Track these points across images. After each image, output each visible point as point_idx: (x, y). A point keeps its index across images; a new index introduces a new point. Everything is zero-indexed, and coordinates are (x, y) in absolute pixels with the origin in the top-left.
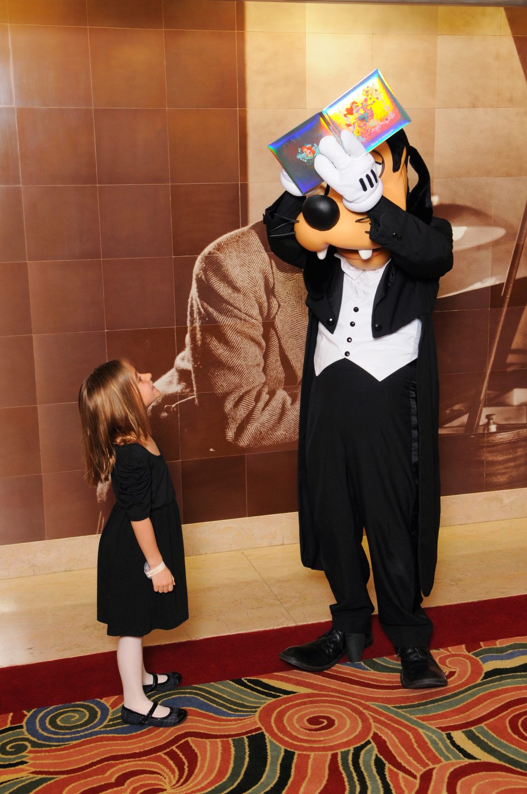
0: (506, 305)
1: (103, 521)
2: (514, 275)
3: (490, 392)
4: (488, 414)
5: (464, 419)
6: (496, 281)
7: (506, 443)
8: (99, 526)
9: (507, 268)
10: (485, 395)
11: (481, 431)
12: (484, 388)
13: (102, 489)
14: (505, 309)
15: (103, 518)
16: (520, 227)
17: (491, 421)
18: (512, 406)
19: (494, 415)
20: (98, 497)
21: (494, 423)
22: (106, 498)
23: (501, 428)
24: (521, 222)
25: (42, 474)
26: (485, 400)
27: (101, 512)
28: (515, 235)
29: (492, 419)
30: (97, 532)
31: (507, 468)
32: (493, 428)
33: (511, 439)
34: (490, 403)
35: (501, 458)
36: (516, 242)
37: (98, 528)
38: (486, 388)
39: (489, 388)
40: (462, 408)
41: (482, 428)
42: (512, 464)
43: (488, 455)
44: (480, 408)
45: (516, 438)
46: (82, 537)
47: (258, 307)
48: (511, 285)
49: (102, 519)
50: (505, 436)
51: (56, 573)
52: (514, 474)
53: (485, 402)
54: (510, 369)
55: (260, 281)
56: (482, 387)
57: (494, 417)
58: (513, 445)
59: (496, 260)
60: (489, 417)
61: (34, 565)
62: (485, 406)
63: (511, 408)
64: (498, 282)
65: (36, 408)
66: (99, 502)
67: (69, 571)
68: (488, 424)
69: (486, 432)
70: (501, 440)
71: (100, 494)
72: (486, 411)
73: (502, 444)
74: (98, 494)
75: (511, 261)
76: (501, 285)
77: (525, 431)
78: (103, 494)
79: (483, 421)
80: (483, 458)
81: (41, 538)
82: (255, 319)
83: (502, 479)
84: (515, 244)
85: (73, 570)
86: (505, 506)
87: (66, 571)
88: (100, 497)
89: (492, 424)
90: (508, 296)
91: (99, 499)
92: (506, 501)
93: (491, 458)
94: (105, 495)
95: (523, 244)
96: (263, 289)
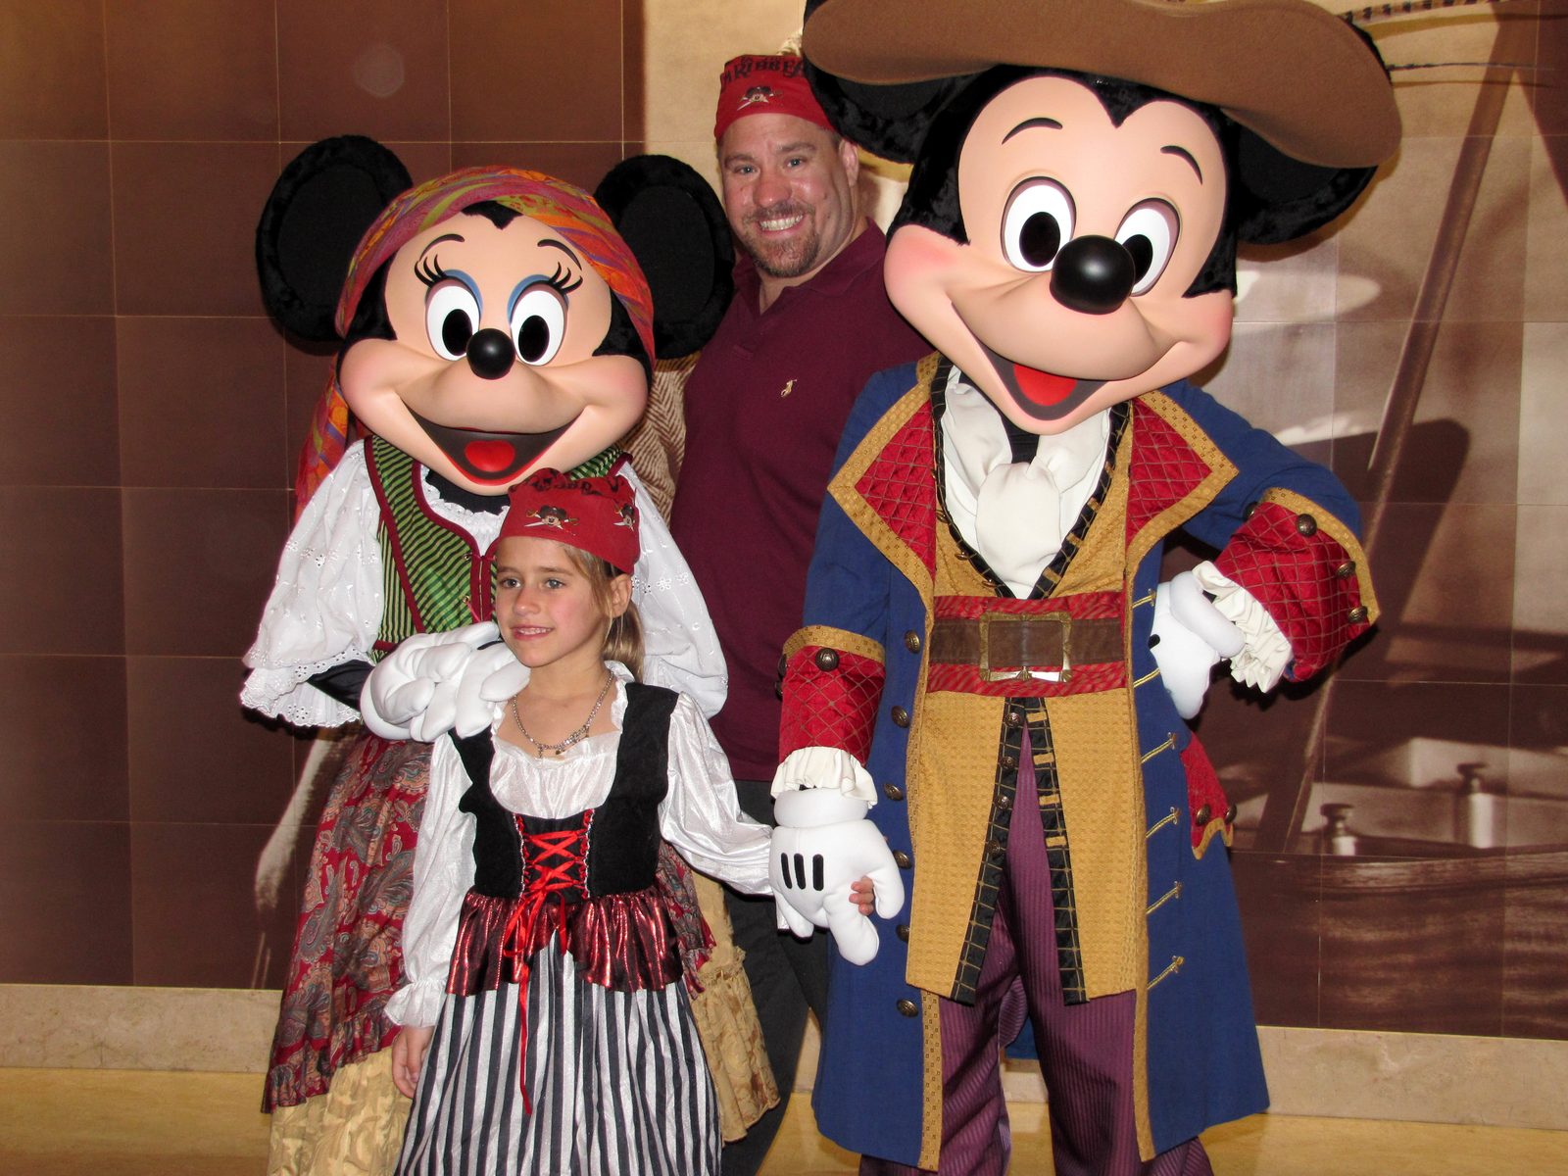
0: (1383, 495)
1: (268, 958)
2: (1407, 412)
3: (1332, 739)
4: (1329, 800)
5: (1254, 808)
6: (1351, 425)
7: (1386, 895)
8: (257, 967)
9: (1386, 392)
10: (1320, 747)
11: (1306, 849)
12: (1316, 727)
13: (267, 878)
14: (1380, 507)
15: (269, 951)
16: (1424, 279)
17: (1340, 825)
18: (1406, 786)
19: (1348, 806)
20: (258, 895)
21: (1349, 832)
22: (275, 902)
23: (1370, 849)
24: (1428, 263)
25: (131, 823)
26: (1320, 759)
27: (263, 936)
28: (1411, 300)
29: (1343, 818)
30: (254, 983)
31: (1395, 967)
32: (1346, 846)
33: (1402, 883)
34: (1334, 770)
35: (1370, 936)
36: (1411, 321)
37: (256, 974)
38: (1321, 727)
39: (1331, 727)
40: (1248, 779)
41: (1310, 840)
42: (1408, 958)
43: (1330, 921)
44: (1303, 783)
45: (1421, 882)
46: (215, 990)
47: (664, 456)
48: (1399, 440)
49: (264, 953)
50: (1381, 872)
51: (151, 1070)
52: (1415, 987)
53: (1319, 768)
54: (1397, 681)
55: (671, 389)
56: (1311, 723)
57: (1349, 814)
58: (1411, 902)
59: (1350, 368)
60: (1331, 811)
61: (101, 1044)
62: (1318, 778)
63: (1402, 793)
64: (1356, 430)
65: (122, 663)
66: (259, 907)
67: (181, 1070)
68: (1328, 834)
69: (1323, 854)
70: (1372, 884)
71: (265, 889)
72: (1321, 794)
73: (1374, 894)
74: (257, 888)
75: (1397, 372)
76: (1368, 438)
77: (1449, 867)
78: (269, 890)
79: (1313, 820)
80: (1315, 928)
81: (123, 978)
82: (658, 486)
83: (1376, 998)
84: (1410, 327)
85: (192, 1071)
86: (1386, 1079)
87: (174, 1070)
88: (263, 896)
89: (1341, 832)
90: (1390, 471)
91: (260, 902)
92: (1390, 1065)
93: (1339, 931)
94: (274, 892)
95: (1437, 328)
96: (679, 411)
